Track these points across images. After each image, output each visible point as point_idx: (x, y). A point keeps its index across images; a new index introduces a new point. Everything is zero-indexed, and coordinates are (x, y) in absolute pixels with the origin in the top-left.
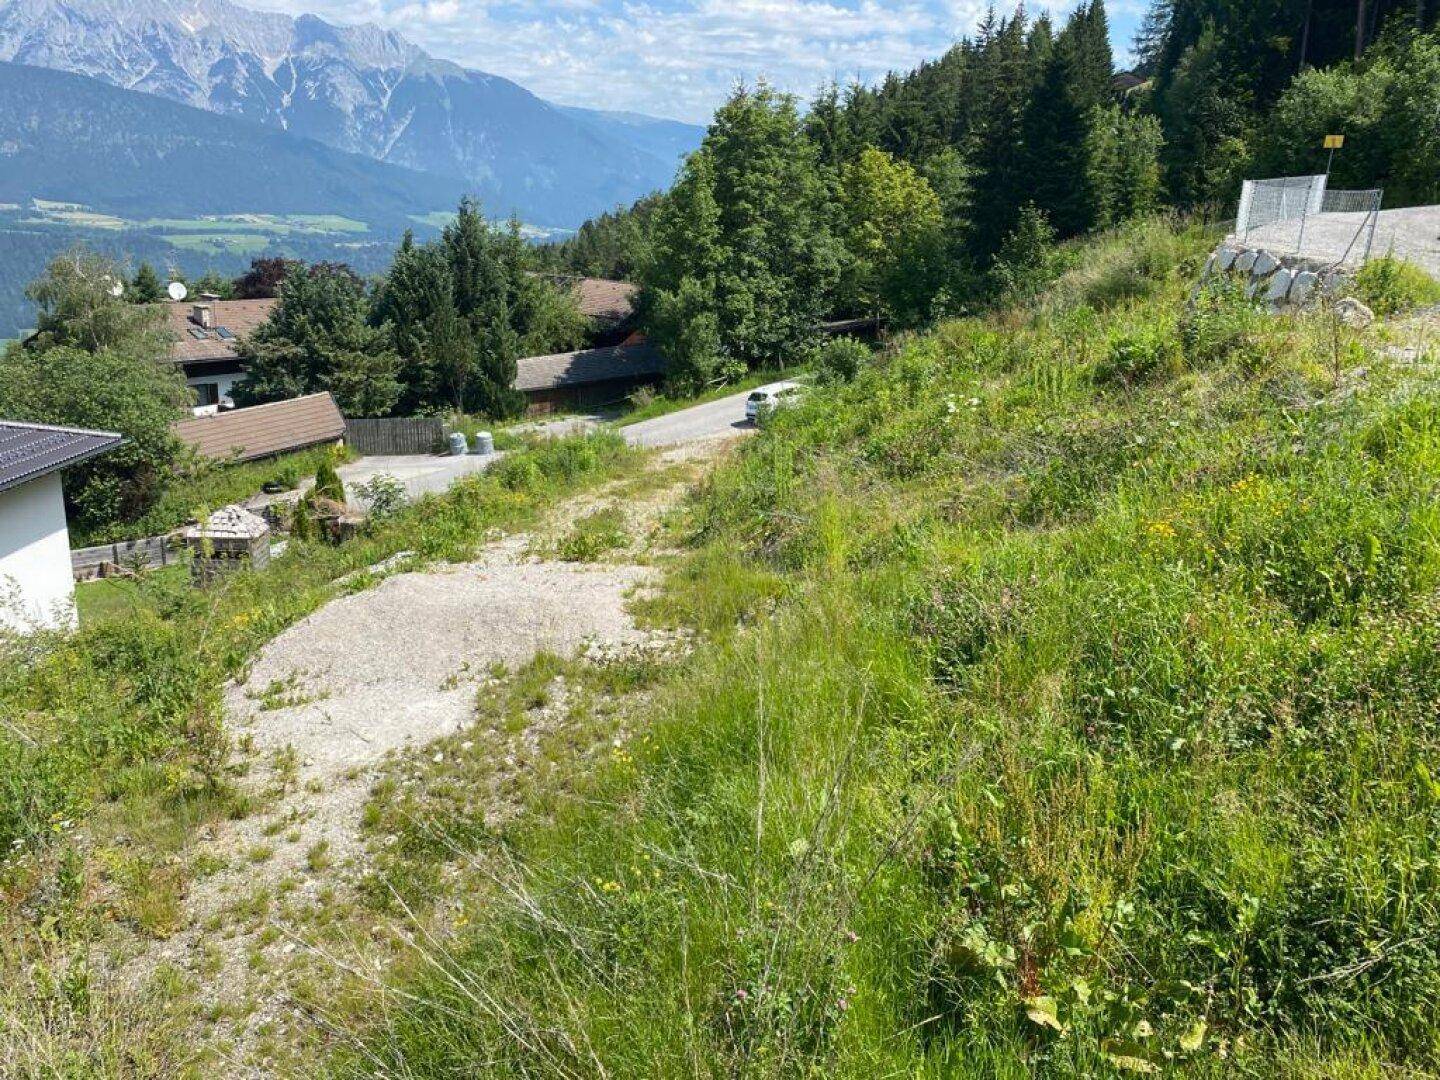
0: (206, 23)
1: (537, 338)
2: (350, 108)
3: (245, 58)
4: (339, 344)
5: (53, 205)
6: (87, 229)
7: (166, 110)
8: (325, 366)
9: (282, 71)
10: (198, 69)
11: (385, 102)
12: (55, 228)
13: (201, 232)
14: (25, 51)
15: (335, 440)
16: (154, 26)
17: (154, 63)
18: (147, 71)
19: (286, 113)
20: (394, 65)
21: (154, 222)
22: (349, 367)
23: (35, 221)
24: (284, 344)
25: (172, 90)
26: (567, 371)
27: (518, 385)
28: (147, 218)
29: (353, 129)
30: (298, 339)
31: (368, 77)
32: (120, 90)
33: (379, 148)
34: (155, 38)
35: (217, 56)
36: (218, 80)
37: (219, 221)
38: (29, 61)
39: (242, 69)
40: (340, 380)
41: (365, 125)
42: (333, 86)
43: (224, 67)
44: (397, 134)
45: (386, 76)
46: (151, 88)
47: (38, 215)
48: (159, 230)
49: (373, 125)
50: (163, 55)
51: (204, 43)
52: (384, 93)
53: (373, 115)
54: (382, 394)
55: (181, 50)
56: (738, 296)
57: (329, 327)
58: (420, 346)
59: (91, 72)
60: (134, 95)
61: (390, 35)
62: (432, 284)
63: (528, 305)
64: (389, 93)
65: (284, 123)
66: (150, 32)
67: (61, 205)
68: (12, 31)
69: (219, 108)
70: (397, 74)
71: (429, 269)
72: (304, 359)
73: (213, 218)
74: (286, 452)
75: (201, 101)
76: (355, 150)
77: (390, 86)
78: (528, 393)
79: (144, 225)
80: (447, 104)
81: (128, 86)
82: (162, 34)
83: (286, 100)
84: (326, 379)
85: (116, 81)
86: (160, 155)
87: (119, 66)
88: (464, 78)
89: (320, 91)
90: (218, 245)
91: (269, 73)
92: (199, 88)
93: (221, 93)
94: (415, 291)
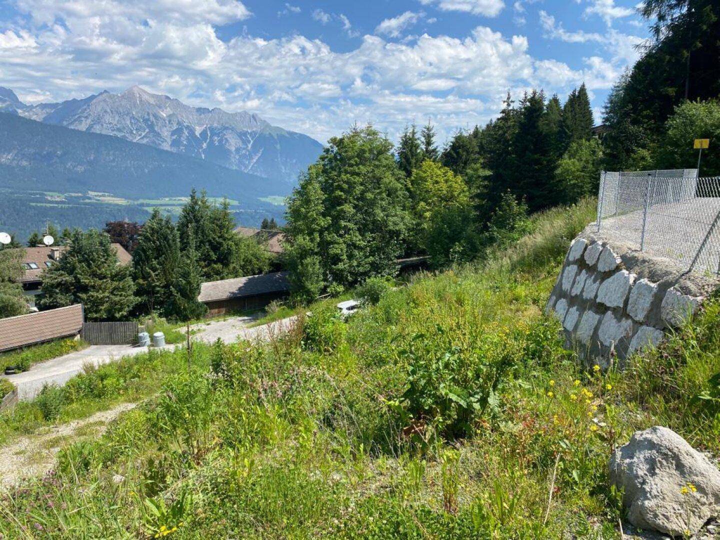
0: (171, 112)
1: (234, 268)
2: (233, 149)
3: (187, 127)
4: (94, 275)
5: (96, 194)
6: (110, 204)
7: (152, 151)
8: (85, 289)
9: (204, 133)
10: (166, 133)
11: (250, 146)
12: (96, 203)
13: (161, 205)
14: (91, 127)
15: (73, 336)
16: (148, 114)
17: (147, 130)
18: (143, 134)
19: (204, 151)
20: (254, 129)
21: (141, 201)
22: (100, 289)
23: (87, 201)
24: (62, 275)
25: (154, 142)
26: (240, 289)
27: (200, 299)
28: (138, 199)
29: (234, 158)
30: (71, 271)
31: (242, 135)
32: (131, 142)
33: (246, 167)
34: (148, 120)
35: (175, 127)
36: (174, 137)
37: (170, 200)
38: (93, 130)
39: (186, 132)
40: (93, 296)
41: (240, 156)
42: (226, 139)
43: (178, 131)
44: (255, 160)
45: (251, 134)
46: (145, 141)
47: (90, 198)
48: (142, 205)
49: (244, 156)
50: (151, 127)
51: (170, 121)
52: (249, 142)
53: (244, 152)
54: (121, 304)
55: (160, 124)
56: (336, 246)
57: (89, 266)
58: (153, 274)
59: (119, 135)
60: (137, 144)
61: (253, 116)
62: (166, 238)
63: (229, 249)
64: (252, 142)
65: (203, 156)
66: (146, 117)
67: (100, 194)
68: (87, 117)
69: (174, 150)
70: (255, 134)
71: (164, 230)
72: (72, 284)
73: (167, 199)
74: (29, 346)
75: (166, 147)
76: (235, 168)
77: (252, 139)
78: (207, 303)
79: (136, 203)
80: (278, 147)
81: (135, 141)
82: (152, 118)
83: (205, 145)
84: (84, 296)
85: (130, 138)
86: (146, 171)
87: (131, 132)
88: (287, 135)
89: (220, 141)
90: (168, 211)
91: (197, 133)
92: (166, 141)
93: (175, 143)
94: (154, 242)
